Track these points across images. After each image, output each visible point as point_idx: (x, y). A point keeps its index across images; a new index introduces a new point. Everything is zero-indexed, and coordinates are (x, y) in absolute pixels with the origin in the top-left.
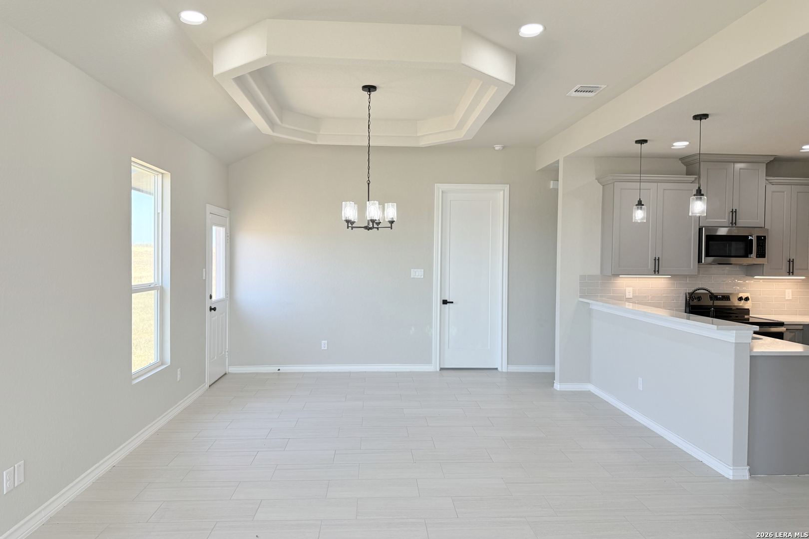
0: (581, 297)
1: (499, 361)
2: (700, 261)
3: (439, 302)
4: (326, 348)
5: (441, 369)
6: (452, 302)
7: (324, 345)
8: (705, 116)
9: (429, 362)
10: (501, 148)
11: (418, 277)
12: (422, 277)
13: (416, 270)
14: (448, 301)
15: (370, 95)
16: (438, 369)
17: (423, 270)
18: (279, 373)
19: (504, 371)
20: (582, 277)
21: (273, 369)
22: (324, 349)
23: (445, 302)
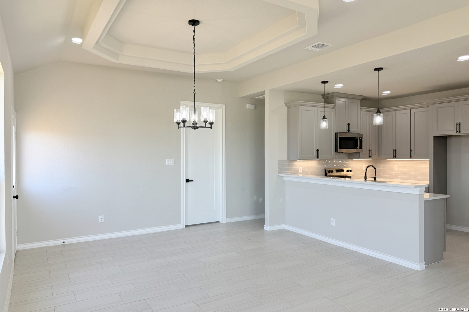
0: (279, 173)
1: (221, 217)
2: (336, 150)
3: (185, 181)
4: (103, 221)
5: (186, 226)
6: (193, 181)
7: (101, 218)
8: (381, 69)
9: (178, 222)
10: (222, 81)
11: (171, 164)
12: (174, 164)
13: (169, 160)
14: (189, 180)
15: (194, 27)
16: (185, 227)
17: (174, 160)
18: (64, 245)
19: (224, 222)
20: (279, 161)
21: (59, 242)
22: (102, 222)
23: (187, 181)
